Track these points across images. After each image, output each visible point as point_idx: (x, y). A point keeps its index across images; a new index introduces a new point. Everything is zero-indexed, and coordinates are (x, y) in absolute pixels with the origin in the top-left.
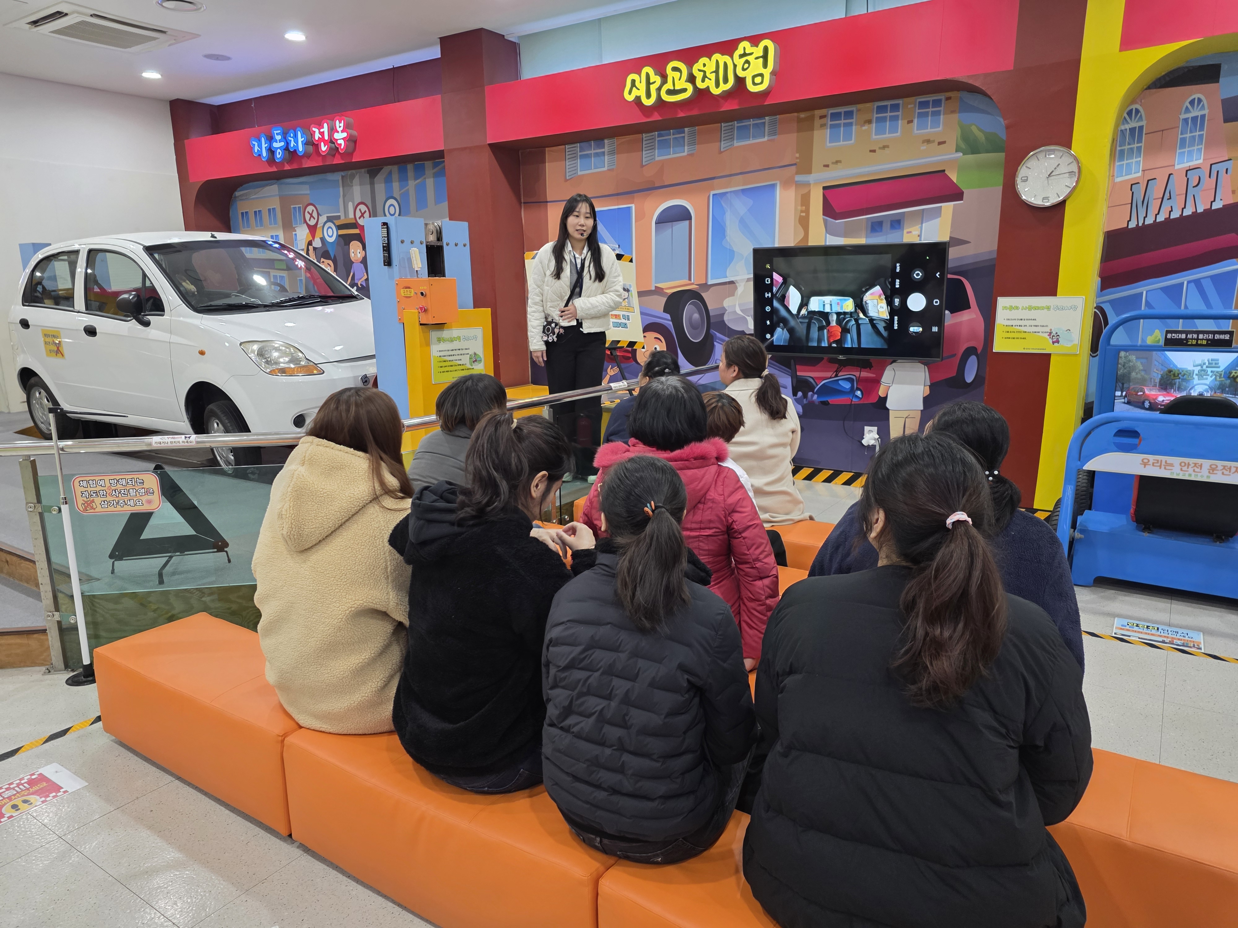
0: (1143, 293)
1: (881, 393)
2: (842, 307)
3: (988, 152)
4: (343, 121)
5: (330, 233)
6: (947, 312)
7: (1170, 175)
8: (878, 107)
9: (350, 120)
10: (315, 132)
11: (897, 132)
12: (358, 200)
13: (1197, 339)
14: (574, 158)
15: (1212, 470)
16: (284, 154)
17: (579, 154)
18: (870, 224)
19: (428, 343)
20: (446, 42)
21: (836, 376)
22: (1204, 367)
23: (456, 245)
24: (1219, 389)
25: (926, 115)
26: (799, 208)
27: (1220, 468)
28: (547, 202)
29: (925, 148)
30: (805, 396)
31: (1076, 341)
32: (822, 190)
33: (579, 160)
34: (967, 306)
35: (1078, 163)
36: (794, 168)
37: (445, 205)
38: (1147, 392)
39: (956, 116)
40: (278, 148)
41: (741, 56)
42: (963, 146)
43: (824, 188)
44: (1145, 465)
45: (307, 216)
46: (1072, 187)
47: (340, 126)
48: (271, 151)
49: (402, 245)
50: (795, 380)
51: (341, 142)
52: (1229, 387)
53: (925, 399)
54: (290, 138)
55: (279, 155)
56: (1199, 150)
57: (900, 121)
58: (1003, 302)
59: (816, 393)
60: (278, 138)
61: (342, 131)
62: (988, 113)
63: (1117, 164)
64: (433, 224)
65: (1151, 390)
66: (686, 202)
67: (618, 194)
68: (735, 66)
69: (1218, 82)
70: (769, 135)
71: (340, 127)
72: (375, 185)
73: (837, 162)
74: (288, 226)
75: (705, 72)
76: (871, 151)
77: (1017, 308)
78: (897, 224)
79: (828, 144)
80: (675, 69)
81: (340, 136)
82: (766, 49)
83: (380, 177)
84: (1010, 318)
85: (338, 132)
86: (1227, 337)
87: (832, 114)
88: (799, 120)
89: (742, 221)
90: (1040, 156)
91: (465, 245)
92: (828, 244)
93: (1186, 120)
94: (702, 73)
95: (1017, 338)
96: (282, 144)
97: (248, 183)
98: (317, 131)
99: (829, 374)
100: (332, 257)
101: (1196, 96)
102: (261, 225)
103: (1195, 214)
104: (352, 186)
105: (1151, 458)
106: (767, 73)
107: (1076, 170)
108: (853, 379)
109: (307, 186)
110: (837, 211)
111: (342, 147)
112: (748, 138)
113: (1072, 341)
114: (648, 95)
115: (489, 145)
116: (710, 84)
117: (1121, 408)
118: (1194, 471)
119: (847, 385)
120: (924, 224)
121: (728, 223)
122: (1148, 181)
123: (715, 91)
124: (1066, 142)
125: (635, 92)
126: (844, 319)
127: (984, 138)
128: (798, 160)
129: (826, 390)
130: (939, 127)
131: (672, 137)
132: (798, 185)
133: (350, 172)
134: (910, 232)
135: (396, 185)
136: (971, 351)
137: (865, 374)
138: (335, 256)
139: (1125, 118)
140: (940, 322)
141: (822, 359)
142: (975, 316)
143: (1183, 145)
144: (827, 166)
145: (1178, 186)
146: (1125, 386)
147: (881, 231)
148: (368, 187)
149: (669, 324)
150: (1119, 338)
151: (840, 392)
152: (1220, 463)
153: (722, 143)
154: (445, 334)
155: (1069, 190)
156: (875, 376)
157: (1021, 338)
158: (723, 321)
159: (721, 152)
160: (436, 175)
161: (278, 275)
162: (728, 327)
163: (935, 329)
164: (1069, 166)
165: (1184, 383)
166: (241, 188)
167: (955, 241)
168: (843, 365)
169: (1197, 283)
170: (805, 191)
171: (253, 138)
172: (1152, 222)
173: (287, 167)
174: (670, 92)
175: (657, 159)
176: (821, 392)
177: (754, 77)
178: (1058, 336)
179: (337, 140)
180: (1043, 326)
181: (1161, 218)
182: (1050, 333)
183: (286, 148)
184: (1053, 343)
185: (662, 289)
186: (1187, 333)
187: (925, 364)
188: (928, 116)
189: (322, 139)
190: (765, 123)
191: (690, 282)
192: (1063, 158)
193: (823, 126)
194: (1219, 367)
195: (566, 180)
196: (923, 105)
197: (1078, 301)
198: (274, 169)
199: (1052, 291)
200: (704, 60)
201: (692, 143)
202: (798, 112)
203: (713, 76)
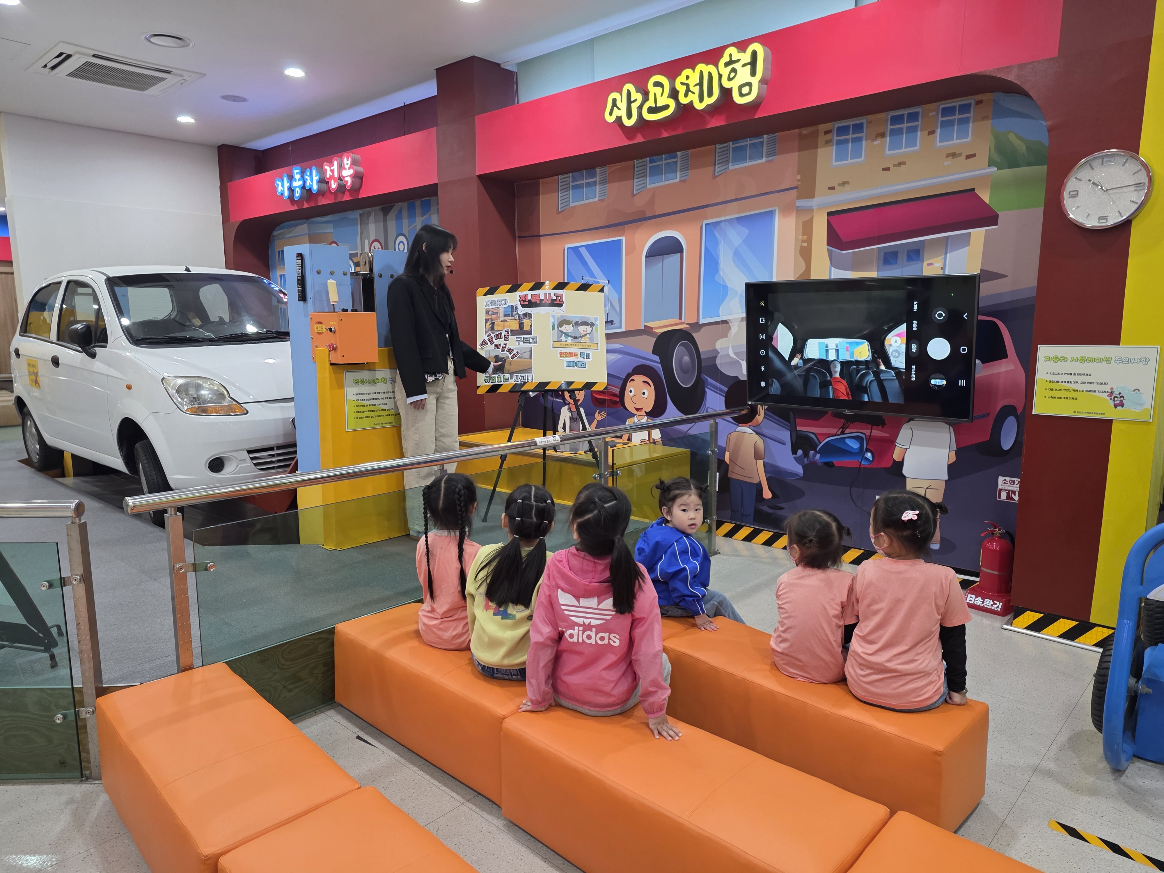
1: (896, 456)
2: (853, 354)
3: (1029, 164)
4: (349, 159)
6: (978, 362)
9: (358, 157)
10: (326, 170)
11: (915, 146)
12: (372, 238)
14: (567, 189)
16: (301, 193)
17: (571, 184)
18: (882, 255)
19: (340, 385)
20: (443, 72)
21: (843, 433)
25: (951, 123)
26: (800, 237)
28: (540, 236)
29: (949, 162)
30: (806, 454)
31: (1148, 404)
32: (826, 217)
33: (571, 191)
34: (1003, 355)
35: (1148, 171)
36: (794, 192)
39: (989, 123)
40: (296, 187)
41: (727, 64)
42: (997, 158)
43: (829, 214)
46: (1139, 202)
47: (347, 162)
48: (291, 190)
49: (318, 276)
50: (794, 434)
51: (348, 179)
53: (951, 467)
54: (306, 177)
55: (297, 194)
57: (919, 133)
58: (1044, 351)
59: (820, 452)
60: (297, 177)
61: (349, 168)
62: (1028, 117)
66: (678, 233)
68: (720, 76)
70: (768, 156)
71: (347, 164)
73: (844, 183)
75: (688, 85)
76: (884, 169)
77: (1065, 359)
78: (916, 254)
79: (834, 163)
80: (657, 84)
81: (348, 173)
82: (754, 54)
83: (392, 215)
84: (1055, 372)
85: (346, 169)
87: (838, 128)
88: (801, 137)
89: (737, 254)
90: (1096, 164)
92: (832, 278)
94: (685, 87)
95: (1065, 398)
96: (300, 183)
97: (284, 222)
98: (328, 168)
99: (834, 431)
104: (368, 224)
106: (755, 81)
107: (1146, 180)
108: (862, 438)
109: (331, 225)
110: (844, 241)
111: (349, 184)
112: (744, 159)
113: (1142, 405)
115: (478, 176)
116: (694, 98)
119: (854, 445)
120: (948, 255)
121: (721, 257)
123: (700, 106)
124: (1132, 144)
125: (616, 113)
127: (1024, 148)
128: (799, 183)
129: (830, 449)
130: (968, 137)
131: (664, 162)
132: (799, 211)
133: (367, 209)
134: (932, 264)
135: (405, 222)
136: (1008, 410)
137: (876, 433)
140: (969, 375)
141: (827, 412)
142: (1013, 368)
144: (832, 188)
147: (896, 263)
148: (381, 224)
149: (658, 367)
151: (847, 452)
153: (716, 166)
154: (366, 375)
155: (1136, 206)
156: (887, 435)
157: (1070, 398)
158: (715, 366)
159: (715, 177)
162: (721, 372)
163: (962, 382)
164: (1136, 175)
166: (278, 227)
167: (988, 275)
168: (849, 420)
170: (807, 218)
171: (277, 179)
173: (306, 206)
174: (652, 111)
175: (649, 186)
176: (822, 452)
177: (741, 87)
178: (1122, 397)
179: (344, 177)
180: (1101, 384)
182: (1111, 393)
183: (303, 187)
184: (1116, 406)
185: (652, 328)
187: (950, 424)
188: (953, 125)
189: (332, 177)
190: (762, 142)
191: (680, 321)
192: (1127, 165)
193: (828, 142)
195: (558, 212)
196: (947, 112)
197: (1152, 352)
198: (295, 208)
199: (1114, 339)
200: (687, 72)
201: (684, 168)
202: (800, 127)
203: (696, 89)
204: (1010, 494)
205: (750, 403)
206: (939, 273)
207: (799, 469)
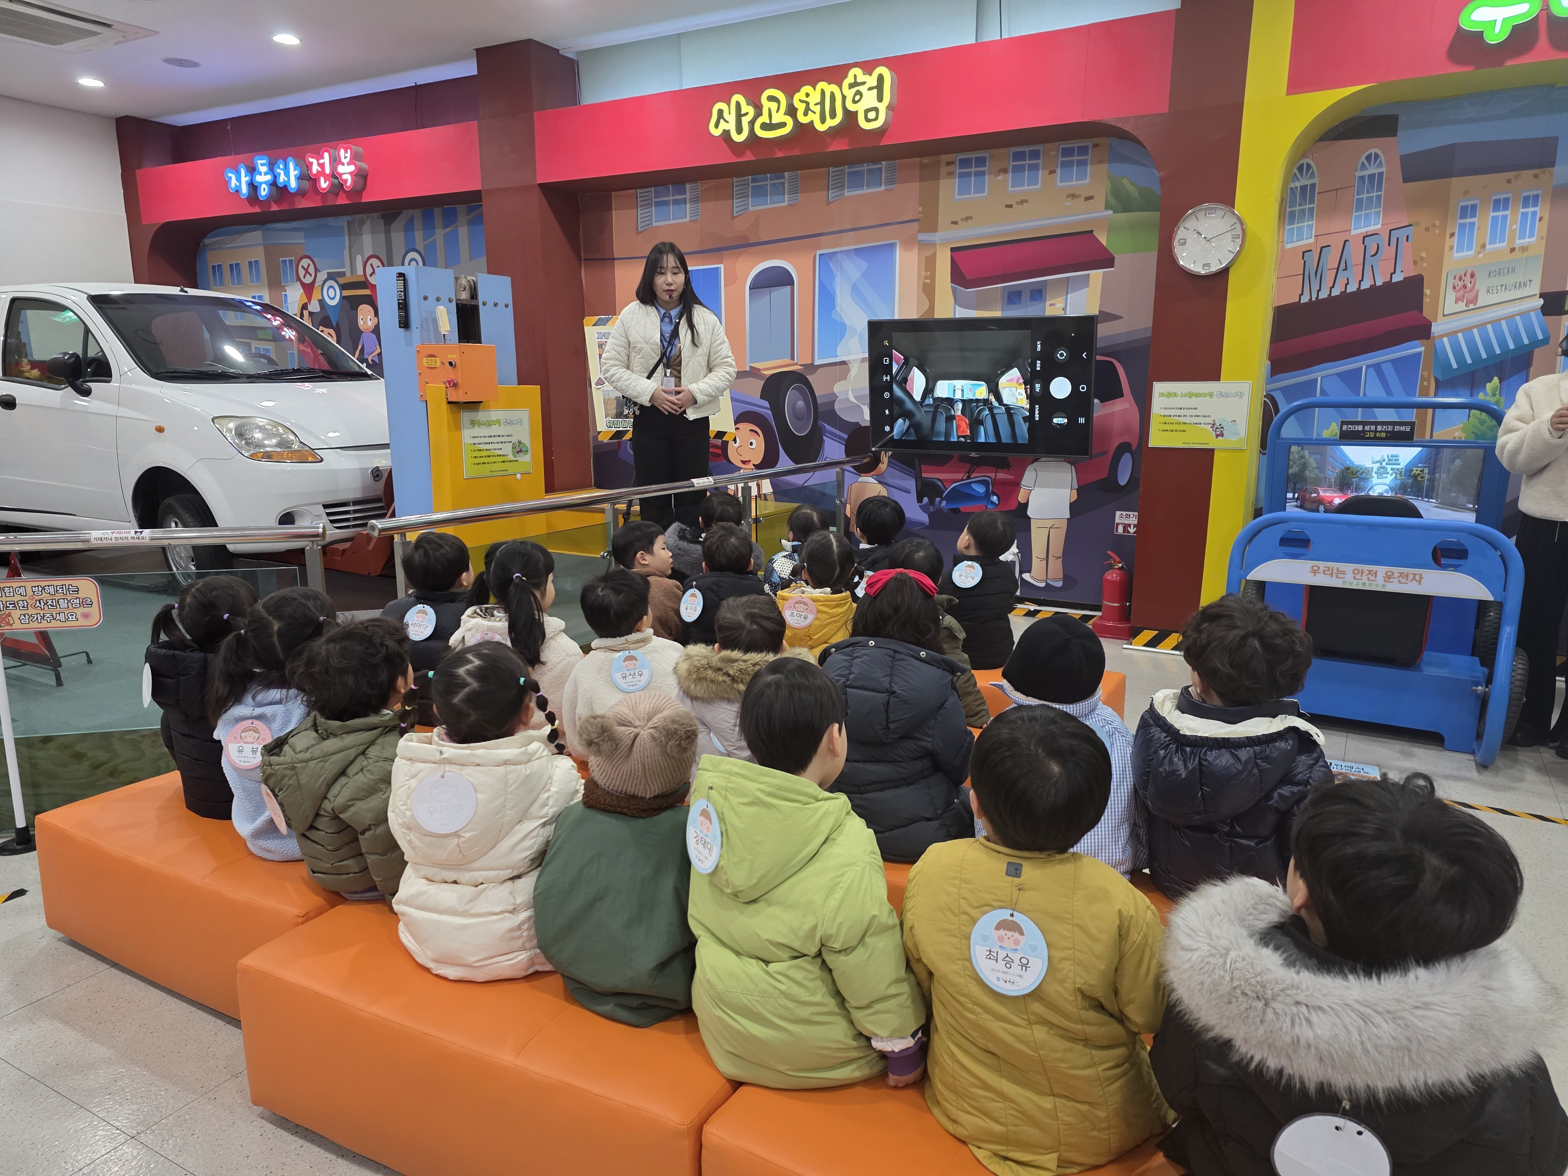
0: (1317, 379)
1: (1021, 498)
2: (974, 394)
3: (1142, 210)
4: (349, 151)
5: (332, 294)
6: (1096, 401)
7: (1345, 241)
8: (1014, 153)
9: (360, 149)
10: (311, 163)
11: (1037, 184)
12: (368, 252)
13: (1376, 431)
14: (649, 205)
15: (1388, 577)
16: (270, 191)
17: (654, 200)
18: (1006, 294)
19: (458, 427)
20: (484, 55)
21: (969, 478)
22: (1384, 464)
23: (496, 305)
24: (1400, 488)
25: (1070, 164)
26: (923, 273)
27: (1396, 575)
28: (614, 259)
29: (1069, 203)
30: (931, 502)
31: (1243, 434)
32: (950, 252)
33: (654, 208)
34: (1120, 394)
35: (1242, 224)
36: (916, 225)
37: (483, 260)
38: (1321, 494)
39: (1104, 167)
40: (261, 183)
41: (851, 86)
42: (1113, 202)
43: (953, 250)
44: (1315, 572)
45: (302, 272)
46: (1236, 252)
47: (345, 155)
48: (253, 187)
49: (425, 302)
50: (919, 481)
51: (347, 178)
52: (1411, 488)
53: (1073, 506)
54: (278, 171)
55: (264, 191)
56: (1378, 213)
57: (1040, 172)
58: (1159, 387)
59: (946, 498)
60: (263, 169)
61: (349, 164)
62: (1141, 164)
63: (1288, 227)
64: (466, 278)
65: (1325, 491)
66: (787, 263)
67: (702, 252)
68: (844, 98)
69: (1395, 135)
70: (887, 184)
71: (346, 157)
72: (392, 234)
73: (967, 218)
74: (276, 284)
75: (807, 103)
76: (1007, 206)
77: (1176, 395)
78: (1038, 294)
79: (957, 197)
80: (772, 98)
81: (346, 170)
82: (881, 78)
83: (399, 223)
84: (1167, 407)
85: (343, 164)
86: (1408, 429)
87: (961, 160)
88: (922, 167)
89: (855, 289)
90: (1200, 215)
91: (506, 306)
92: (957, 316)
93: (1362, 178)
94: (804, 105)
95: (1176, 431)
96: (269, 177)
97: (222, 227)
98: (314, 161)
99: (960, 476)
100: (335, 325)
101: (1373, 151)
102: (240, 282)
103: (1373, 287)
104: (361, 234)
105: (1322, 565)
106: (882, 107)
107: (1240, 233)
108: (988, 482)
109: (302, 234)
110: (968, 279)
111: (349, 184)
112: (861, 185)
114: (739, 130)
115: (539, 184)
116: (814, 118)
117: (1292, 510)
118: (1368, 579)
119: (980, 489)
120: (1069, 295)
121: (838, 290)
122: (1322, 248)
123: (821, 127)
124: (1228, 200)
125: (723, 126)
126: (978, 407)
127: (1137, 194)
128: (921, 215)
129: (956, 495)
130: (1086, 179)
131: (769, 182)
132: (922, 245)
133: (358, 216)
134: (1054, 305)
135: (419, 235)
136: (1124, 447)
137: (1001, 476)
138: (338, 324)
139: (1295, 174)
140: (1088, 413)
142: (1128, 406)
143: (1359, 207)
144: (956, 223)
145: (1355, 254)
146: (1298, 486)
147: (1019, 302)
148: (382, 236)
150: (1290, 430)
151: (973, 497)
152: (1396, 570)
153: (830, 191)
154: (481, 416)
155: (1232, 256)
157: (1180, 431)
158: (834, 410)
159: (829, 203)
160: (471, 223)
161: (262, 347)
162: (840, 417)
163: (1082, 420)
164: (1232, 227)
165: (1362, 483)
166: (212, 234)
167: (1106, 316)
168: (975, 464)
169: (1377, 367)
170: (929, 253)
171: (228, 169)
172: (1326, 296)
173: (275, 208)
174: (765, 127)
175: (751, 209)
176: (950, 498)
177: (867, 111)
178: (1222, 428)
179: (341, 175)
180: (1205, 416)
181: (1336, 292)
182: (1214, 425)
183: (274, 184)
184: (1217, 436)
185: (759, 370)
186: (1364, 424)
187: (1071, 463)
188: (1072, 166)
189: (322, 173)
190: (880, 169)
191: (792, 362)
192: (1225, 218)
193: (951, 174)
194: (1399, 464)
195: (638, 233)
196: (1067, 152)
197: (1245, 387)
198: (257, 210)
199: (1215, 376)
200: (807, 89)
201: (794, 191)
202: (920, 156)
203: (817, 109)
204: (1126, 527)
205: (873, 449)
206: (1061, 313)
207: (924, 518)
